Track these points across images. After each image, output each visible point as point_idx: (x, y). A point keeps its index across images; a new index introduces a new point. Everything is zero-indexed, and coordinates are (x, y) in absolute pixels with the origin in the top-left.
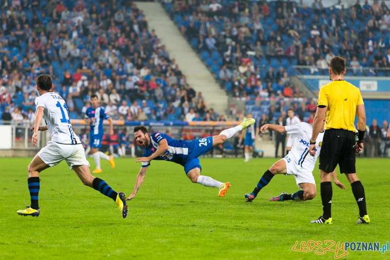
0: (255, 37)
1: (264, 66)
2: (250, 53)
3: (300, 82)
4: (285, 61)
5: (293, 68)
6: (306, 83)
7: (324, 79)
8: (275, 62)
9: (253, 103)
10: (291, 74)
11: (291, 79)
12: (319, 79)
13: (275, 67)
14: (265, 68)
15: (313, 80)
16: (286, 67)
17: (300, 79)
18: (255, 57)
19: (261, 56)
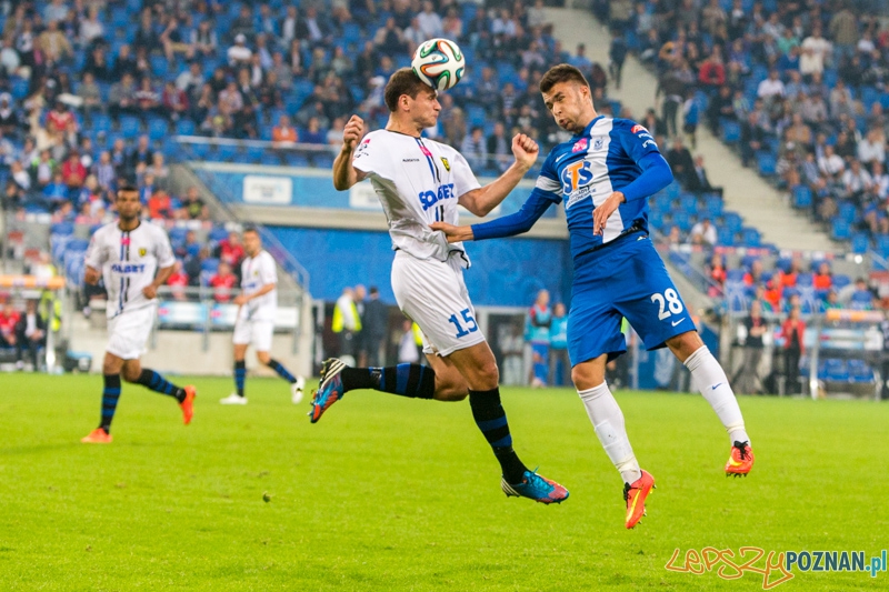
0: (80, 59)
1: (101, 133)
2: (66, 98)
3: (193, 181)
4: (158, 125)
5: (178, 144)
6: (209, 183)
7: (257, 174)
8: (130, 124)
9: (70, 231)
10: (172, 159)
11: (172, 172)
12: (245, 175)
13: (131, 138)
14: (104, 139)
15: (229, 175)
16: (158, 139)
17: (194, 172)
18: (81, 110)
19: (96, 109)
